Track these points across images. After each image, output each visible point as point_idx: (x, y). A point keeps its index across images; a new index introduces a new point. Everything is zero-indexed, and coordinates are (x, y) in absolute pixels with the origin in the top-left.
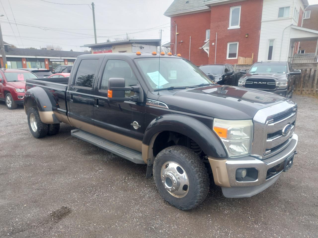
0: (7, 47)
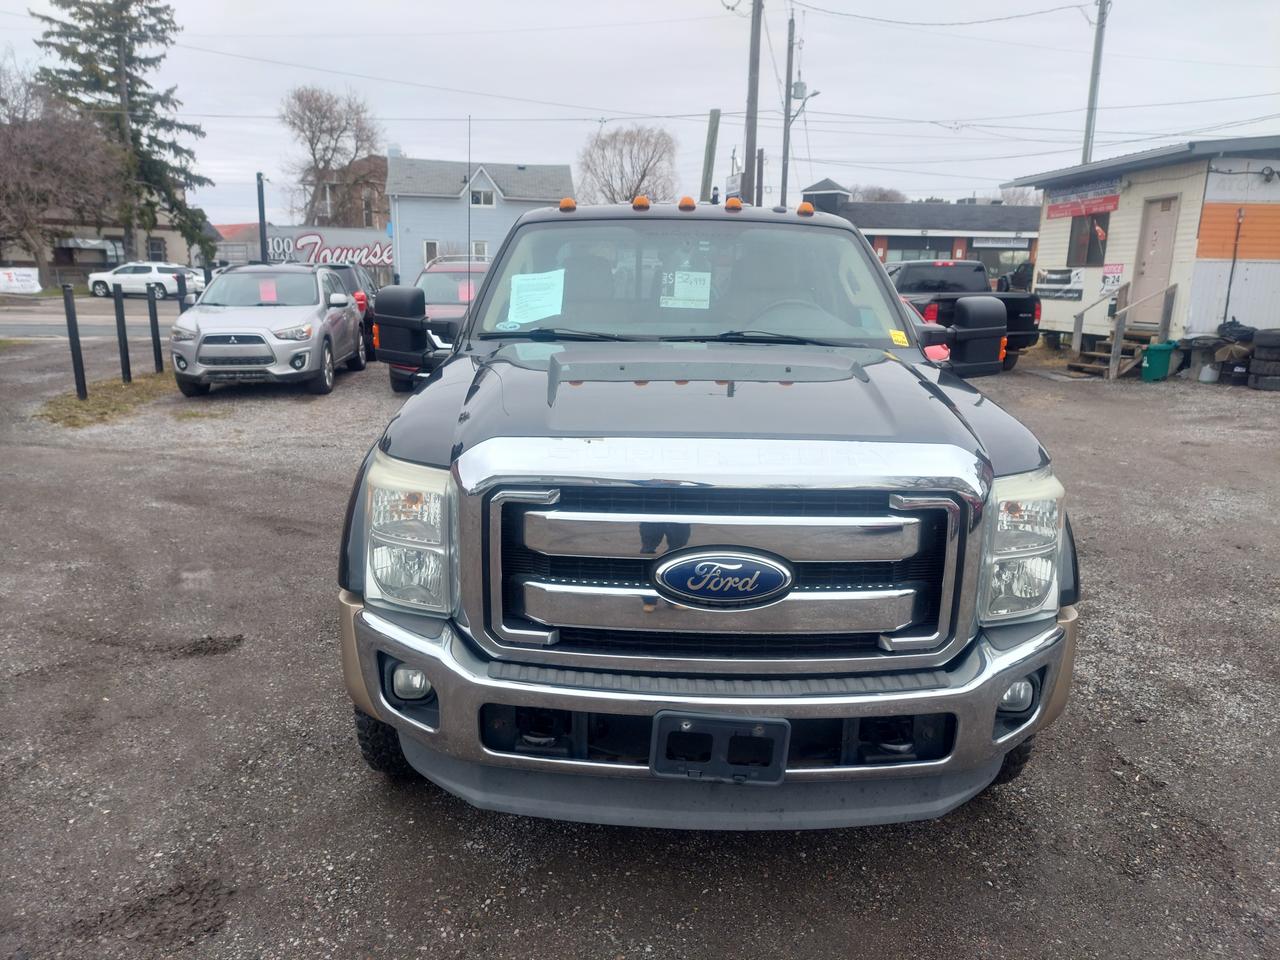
0: (836, 199)
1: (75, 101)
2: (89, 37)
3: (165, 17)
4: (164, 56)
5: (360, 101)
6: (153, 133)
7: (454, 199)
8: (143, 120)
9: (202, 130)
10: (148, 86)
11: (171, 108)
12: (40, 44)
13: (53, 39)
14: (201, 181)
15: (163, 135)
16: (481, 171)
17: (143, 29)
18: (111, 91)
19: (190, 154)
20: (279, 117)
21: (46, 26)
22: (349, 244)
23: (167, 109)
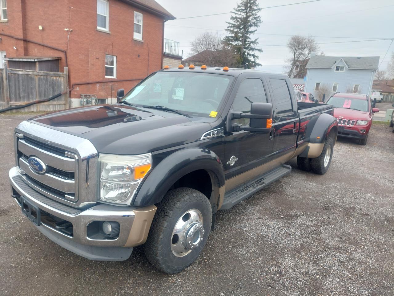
1: (231, 44)
2: (238, 27)
3: (258, 19)
4: (256, 30)
5: (312, 38)
6: (248, 52)
7: (329, 69)
8: (247, 48)
9: (262, 50)
10: (250, 39)
11: (255, 45)
12: (226, 30)
13: (230, 28)
14: (259, 65)
15: (251, 52)
16: (341, 59)
17: (252, 23)
18: (240, 41)
19: (257, 57)
20: (287, 45)
21: (229, 25)
22: (298, 83)
23: (254, 45)
